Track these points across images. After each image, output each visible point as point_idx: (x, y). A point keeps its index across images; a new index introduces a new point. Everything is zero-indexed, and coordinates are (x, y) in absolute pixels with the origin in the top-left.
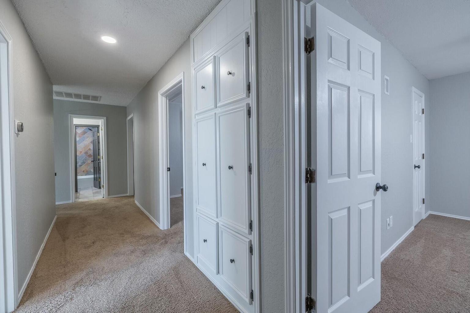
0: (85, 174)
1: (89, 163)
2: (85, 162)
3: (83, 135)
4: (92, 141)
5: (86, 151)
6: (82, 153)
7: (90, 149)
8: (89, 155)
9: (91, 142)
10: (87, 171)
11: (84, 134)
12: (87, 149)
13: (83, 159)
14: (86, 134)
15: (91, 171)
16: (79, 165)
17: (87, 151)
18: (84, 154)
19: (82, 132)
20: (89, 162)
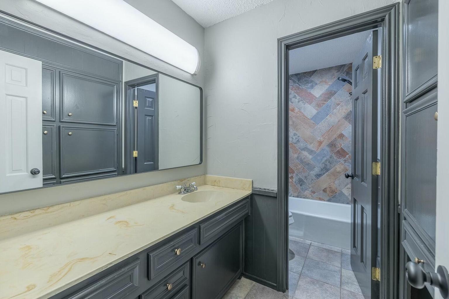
0: (328, 198)
1: (339, 172)
2: (328, 167)
3: (325, 101)
4: (348, 114)
5: (333, 139)
6: (321, 146)
7: (341, 136)
8: (338, 151)
9: (347, 117)
10: (333, 192)
11: (329, 98)
12: (335, 136)
13: (325, 159)
14: (333, 98)
15: (342, 192)
16: (315, 174)
17: (335, 139)
18: (328, 149)
19: (323, 94)
20: (338, 169)
